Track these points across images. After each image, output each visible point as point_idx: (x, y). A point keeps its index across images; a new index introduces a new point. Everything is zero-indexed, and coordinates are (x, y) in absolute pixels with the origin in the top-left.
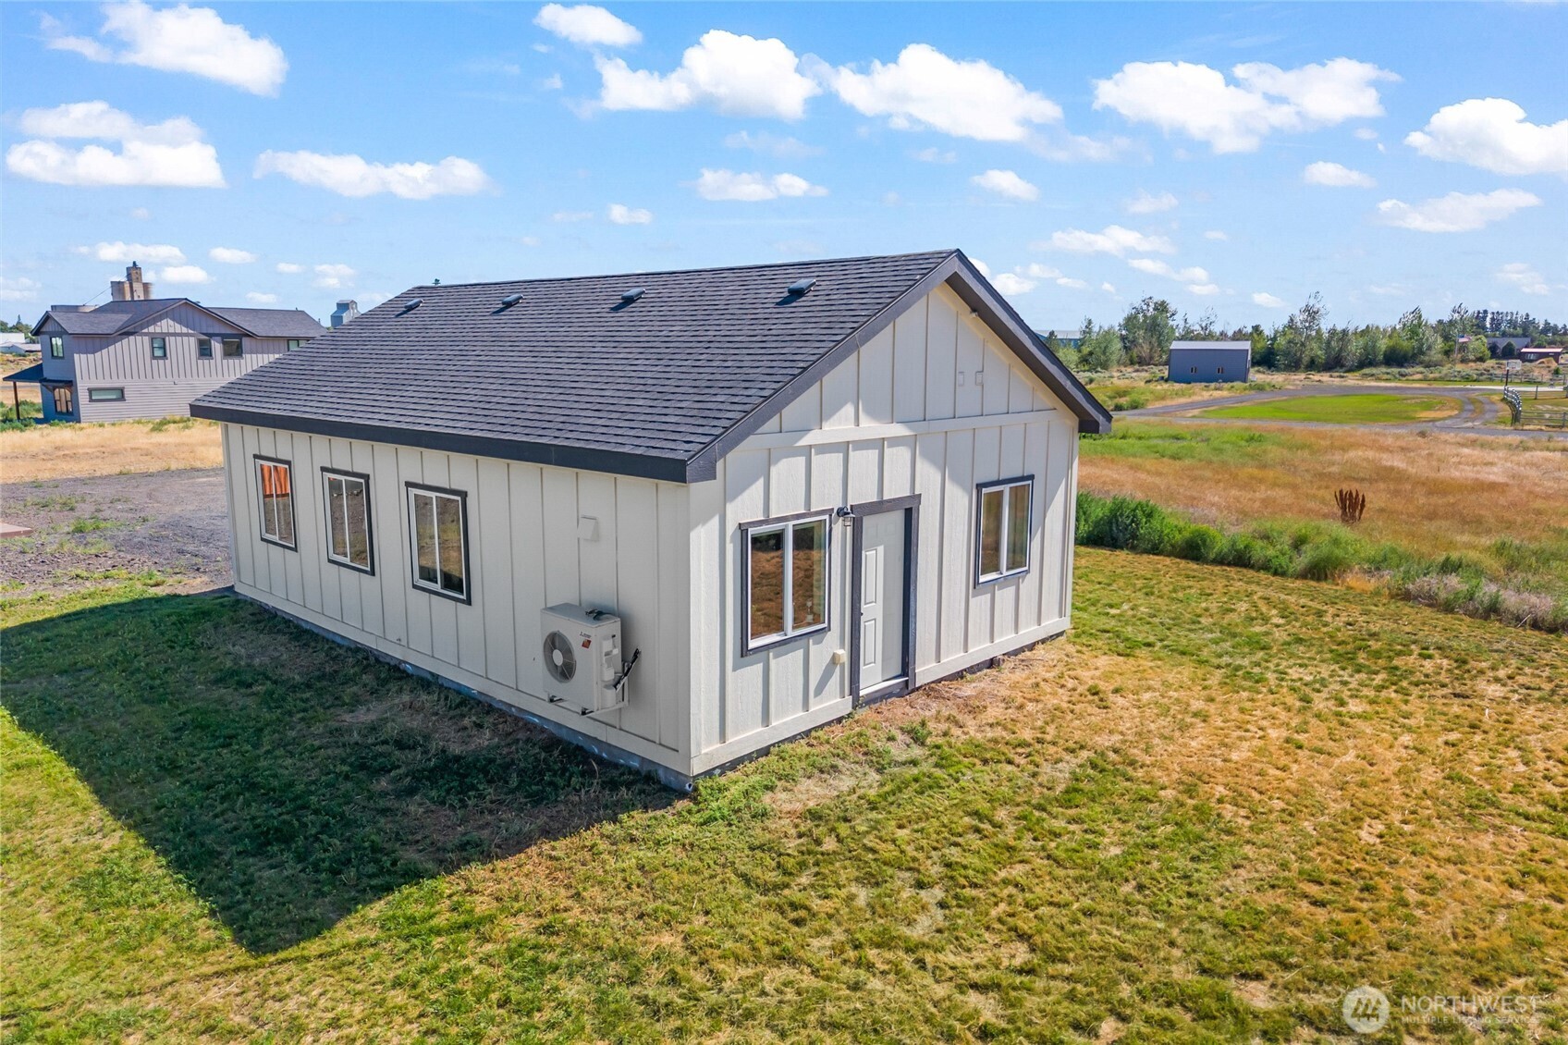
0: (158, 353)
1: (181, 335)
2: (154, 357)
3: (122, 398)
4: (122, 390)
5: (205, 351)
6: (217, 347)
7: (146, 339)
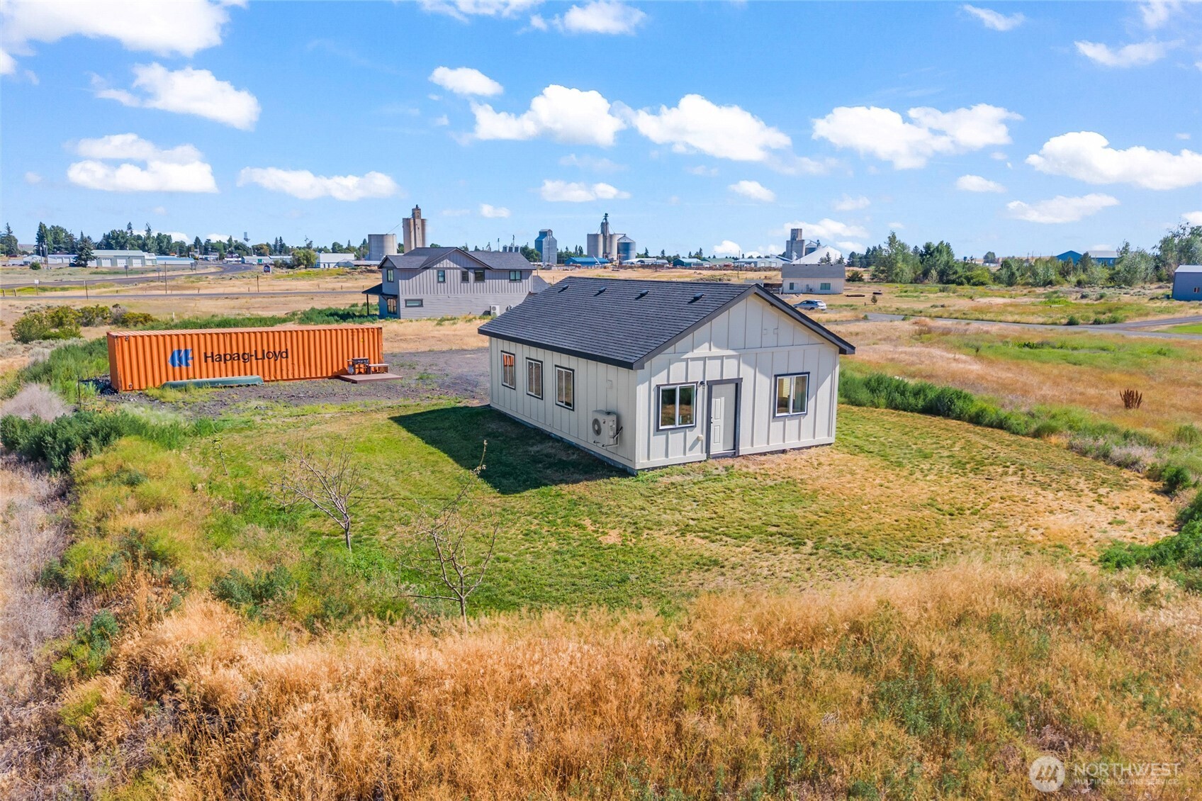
0: (441, 279)
1: (453, 268)
2: (439, 282)
3: (421, 305)
4: (422, 301)
5: (465, 278)
6: (471, 275)
7: (435, 271)
